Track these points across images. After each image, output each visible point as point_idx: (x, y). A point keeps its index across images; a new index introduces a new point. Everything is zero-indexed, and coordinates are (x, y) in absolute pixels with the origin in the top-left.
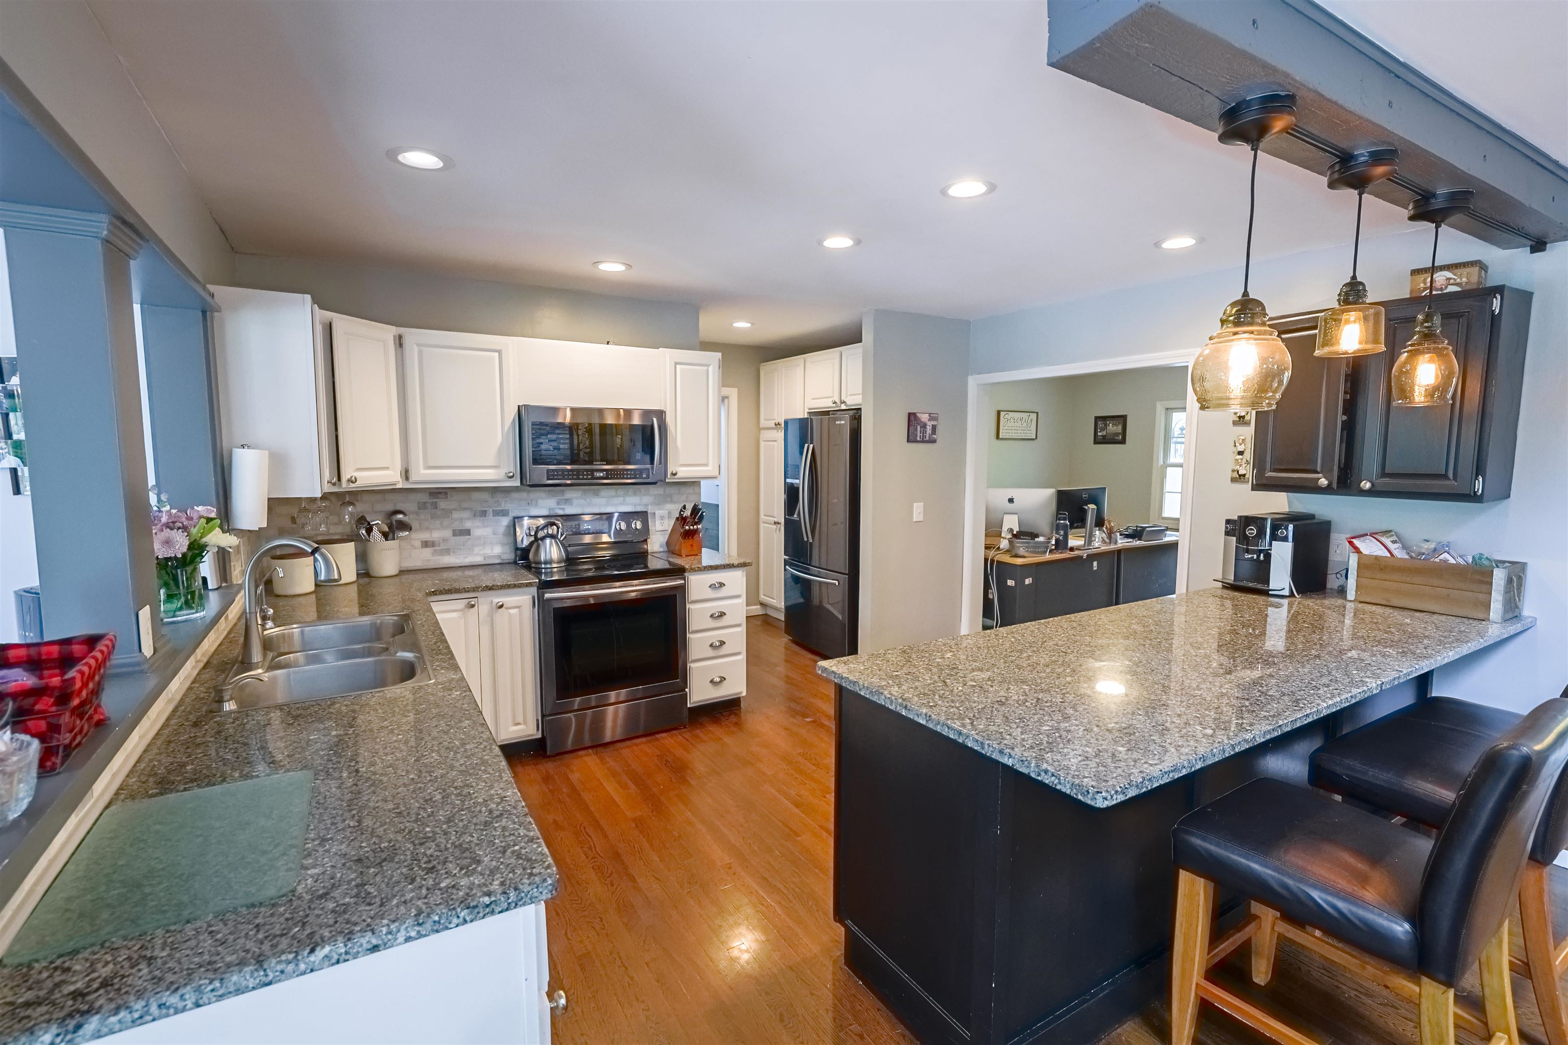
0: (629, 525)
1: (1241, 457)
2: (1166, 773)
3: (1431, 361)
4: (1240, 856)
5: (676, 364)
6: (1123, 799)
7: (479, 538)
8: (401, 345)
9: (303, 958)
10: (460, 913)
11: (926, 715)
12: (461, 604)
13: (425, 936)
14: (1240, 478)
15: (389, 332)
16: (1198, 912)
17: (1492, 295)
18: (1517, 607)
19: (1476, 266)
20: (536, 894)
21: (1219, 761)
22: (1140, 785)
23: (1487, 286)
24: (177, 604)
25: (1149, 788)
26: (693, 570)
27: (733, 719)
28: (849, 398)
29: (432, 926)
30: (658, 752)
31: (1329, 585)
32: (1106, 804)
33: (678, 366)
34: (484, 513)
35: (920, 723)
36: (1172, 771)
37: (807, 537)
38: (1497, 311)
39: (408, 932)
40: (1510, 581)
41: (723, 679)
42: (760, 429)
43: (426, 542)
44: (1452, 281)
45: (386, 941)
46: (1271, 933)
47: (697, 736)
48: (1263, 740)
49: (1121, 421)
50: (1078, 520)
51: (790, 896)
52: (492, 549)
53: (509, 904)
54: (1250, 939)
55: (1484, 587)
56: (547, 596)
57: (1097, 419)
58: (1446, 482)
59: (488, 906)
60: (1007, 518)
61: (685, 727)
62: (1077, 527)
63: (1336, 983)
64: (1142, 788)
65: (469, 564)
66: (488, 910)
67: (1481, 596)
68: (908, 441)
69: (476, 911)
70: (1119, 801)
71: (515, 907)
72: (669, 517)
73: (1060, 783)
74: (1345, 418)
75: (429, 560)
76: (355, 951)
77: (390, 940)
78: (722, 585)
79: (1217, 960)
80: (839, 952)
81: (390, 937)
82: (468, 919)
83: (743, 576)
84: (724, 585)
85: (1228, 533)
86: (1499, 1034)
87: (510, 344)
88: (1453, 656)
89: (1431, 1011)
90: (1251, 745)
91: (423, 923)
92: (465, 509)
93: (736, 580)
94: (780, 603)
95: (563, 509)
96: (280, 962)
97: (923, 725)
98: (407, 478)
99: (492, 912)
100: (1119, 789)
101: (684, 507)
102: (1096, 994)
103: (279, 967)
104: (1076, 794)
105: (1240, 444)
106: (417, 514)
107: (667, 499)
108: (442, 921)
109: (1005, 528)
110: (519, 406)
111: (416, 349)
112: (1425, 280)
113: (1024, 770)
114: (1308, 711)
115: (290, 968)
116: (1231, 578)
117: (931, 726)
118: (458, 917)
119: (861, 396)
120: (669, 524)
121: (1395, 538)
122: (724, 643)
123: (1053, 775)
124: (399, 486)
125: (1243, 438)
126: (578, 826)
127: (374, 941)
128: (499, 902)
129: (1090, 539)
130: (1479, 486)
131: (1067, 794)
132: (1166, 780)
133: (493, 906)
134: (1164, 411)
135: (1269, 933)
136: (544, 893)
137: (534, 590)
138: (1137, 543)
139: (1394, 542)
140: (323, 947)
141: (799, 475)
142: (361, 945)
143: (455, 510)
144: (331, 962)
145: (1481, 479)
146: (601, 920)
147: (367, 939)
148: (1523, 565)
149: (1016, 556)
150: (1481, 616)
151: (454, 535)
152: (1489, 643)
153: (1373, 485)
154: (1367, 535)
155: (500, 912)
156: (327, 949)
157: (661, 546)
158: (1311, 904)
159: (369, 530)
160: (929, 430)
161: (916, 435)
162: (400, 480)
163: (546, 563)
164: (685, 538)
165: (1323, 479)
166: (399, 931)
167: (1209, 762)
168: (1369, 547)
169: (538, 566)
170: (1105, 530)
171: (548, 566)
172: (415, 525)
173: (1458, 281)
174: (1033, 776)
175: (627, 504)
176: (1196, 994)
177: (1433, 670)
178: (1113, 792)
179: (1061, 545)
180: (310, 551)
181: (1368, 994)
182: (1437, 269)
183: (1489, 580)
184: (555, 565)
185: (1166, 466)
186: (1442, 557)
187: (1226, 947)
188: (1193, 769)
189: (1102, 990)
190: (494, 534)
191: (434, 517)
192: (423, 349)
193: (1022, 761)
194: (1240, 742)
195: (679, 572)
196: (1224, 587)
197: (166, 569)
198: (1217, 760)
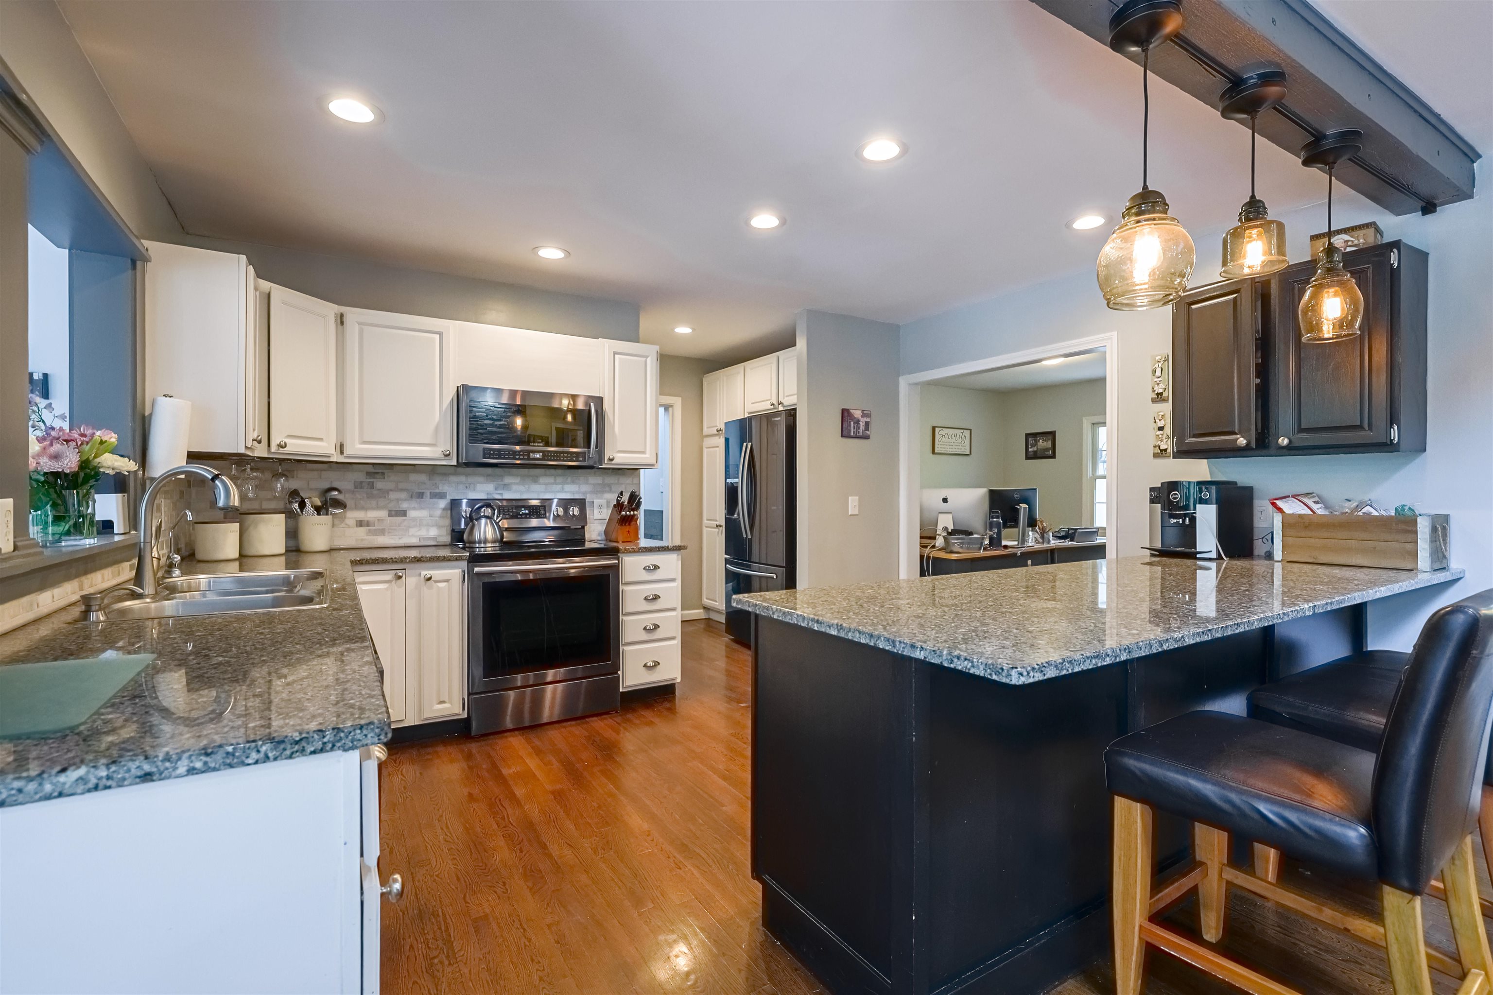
0: (566, 510)
1: (1161, 432)
2: (1088, 658)
3: (1336, 295)
4: (1177, 772)
5: (615, 353)
6: (1041, 678)
7: (414, 519)
8: (342, 323)
9: (50, 776)
10: (261, 746)
11: (837, 625)
12: (389, 576)
13: (215, 769)
14: (1161, 453)
15: (331, 310)
16: (1136, 843)
17: (1389, 250)
18: (1444, 557)
19: (1372, 227)
20: (358, 737)
21: (1146, 656)
22: (1060, 666)
23: (1384, 242)
24: (64, 527)
25: (1070, 671)
26: (628, 552)
27: (668, 705)
28: (786, 399)
29: (223, 758)
30: (587, 734)
31: (1256, 552)
32: (1023, 680)
33: (617, 356)
34: (421, 495)
35: (832, 635)
36: (1095, 657)
37: (746, 533)
38: (1396, 265)
39: (192, 762)
40: (1434, 529)
41: (657, 664)
42: (703, 437)
43: (361, 521)
44: (1350, 243)
45: (162, 769)
46: (1218, 880)
47: (629, 720)
48: (1192, 642)
49: (1050, 437)
50: (1011, 519)
51: (710, 862)
52: (428, 530)
53: (324, 744)
54: (1196, 886)
55: (1410, 537)
56: (477, 569)
57: (1028, 436)
58: (1362, 433)
59: (297, 742)
60: (941, 518)
61: (617, 712)
62: (1010, 527)
63: (1293, 940)
64: (1062, 669)
65: (403, 545)
66: (297, 747)
67: (1409, 546)
68: (842, 436)
69: (282, 746)
70: (1037, 679)
71: (332, 749)
72: (608, 507)
73: (973, 666)
74: (1258, 381)
75: (362, 540)
76: (120, 776)
77: (167, 769)
78: (656, 567)
79: (1162, 905)
80: (757, 913)
81: (167, 764)
82: (270, 755)
83: (678, 560)
84: (659, 568)
85: (1152, 501)
86: (1474, 971)
87: (452, 327)
88: (1385, 592)
89: (1397, 925)
90: (1180, 644)
91: (212, 753)
92: (402, 490)
93: (671, 564)
94: (722, 604)
95: (501, 494)
96: (19, 778)
97: (834, 636)
98: (342, 453)
99: (303, 751)
100: (1036, 667)
101: (621, 493)
102: (1031, 944)
103: (17, 784)
104: (991, 674)
105: (1160, 420)
106: (353, 492)
107: (606, 488)
108: (237, 754)
109: (940, 527)
110: (458, 387)
111: (357, 327)
112: (1324, 244)
113: (936, 661)
114: (1239, 621)
115: (32, 787)
116: (1158, 545)
117: (842, 635)
118: (258, 751)
119: (796, 396)
120: (606, 513)
121: (1316, 499)
122: (659, 627)
123: (966, 659)
124: (334, 459)
125: (1162, 414)
126: (493, 798)
127: (147, 767)
128: (311, 740)
129: (1023, 539)
130: (1394, 433)
131: (982, 677)
132: (1088, 666)
133: (304, 744)
134: (1090, 426)
135: (1216, 881)
136: (369, 736)
137: (464, 564)
138: (1068, 543)
139: (1316, 502)
140: (79, 767)
141: (738, 474)
142: (129, 771)
143: (391, 490)
144: (87, 787)
145: (1396, 428)
146: (504, 884)
147: (137, 763)
148: (1446, 518)
149: (952, 552)
150: (1409, 567)
151: (390, 515)
152: (1420, 586)
153: (1290, 441)
154: (1289, 496)
155: (314, 752)
156: (82, 771)
157: (599, 535)
158: (1256, 816)
159: (302, 505)
160: (862, 425)
161: (850, 431)
162: (333, 451)
163: (480, 542)
164: (622, 525)
165: (1242, 439)
166: (180, 759)
167: (1136, 655)
168: (1291, 507)
169: (472, 545)
170: (1038, 530)
171: (482, 545)
172: (349, 503)
173: (1356, 242)
174: (946, 665)
175: (566, 492)
176: (1140, 938)
177: (1366, 603)
178: (1029, 668)
179: (995, 542)
180: (210, 477)
181: (1329, 950)
182: (1334, 233)
183: (1414, 529)
184: (489, 545)
185: (1095, 478)
186: (1364, 510)
187: (1172, 892)
188: (1118, 660)
189: (1039, 939)
190: (431, 516)
191: (370, 496)
192: (365, 328)
193: (934, 651)
194: (1167, 640)
195: (613, 552)
196: (1153, 555)
197: (54, 488)
198: (1144, 654)
